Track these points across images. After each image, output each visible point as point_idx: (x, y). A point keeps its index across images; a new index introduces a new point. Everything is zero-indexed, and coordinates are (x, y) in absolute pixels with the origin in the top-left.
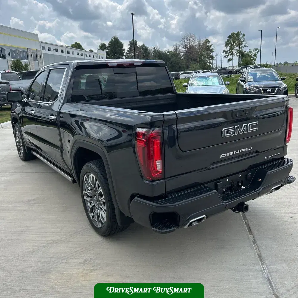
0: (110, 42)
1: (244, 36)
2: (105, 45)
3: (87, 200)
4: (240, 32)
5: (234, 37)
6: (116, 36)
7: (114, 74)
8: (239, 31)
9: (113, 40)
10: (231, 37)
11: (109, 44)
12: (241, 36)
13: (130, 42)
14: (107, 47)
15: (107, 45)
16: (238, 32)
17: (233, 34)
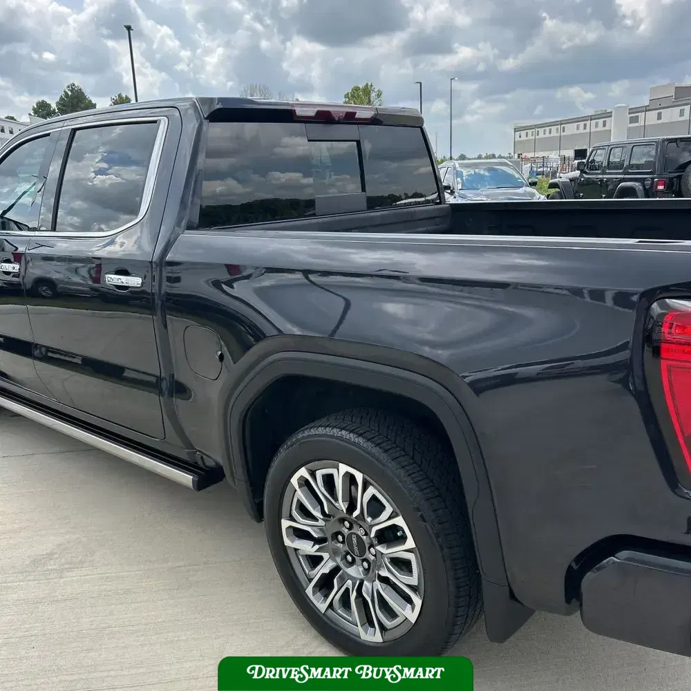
0: (61, 99)
1: (379, 95)
2: (49, 106)
3: (296, 550)
4: (371, 86)
5: (359, 96)
6: (76, 85)
7: (309, 141)
8: (369, 84)
9: (70, 93)
10: (353, 96)
11: (58, 104)
12: (373, 95)
13: (114, 99)
14: (54, 112)
15: (54, 106)
16: (367, 85)
17: (357, 89)
